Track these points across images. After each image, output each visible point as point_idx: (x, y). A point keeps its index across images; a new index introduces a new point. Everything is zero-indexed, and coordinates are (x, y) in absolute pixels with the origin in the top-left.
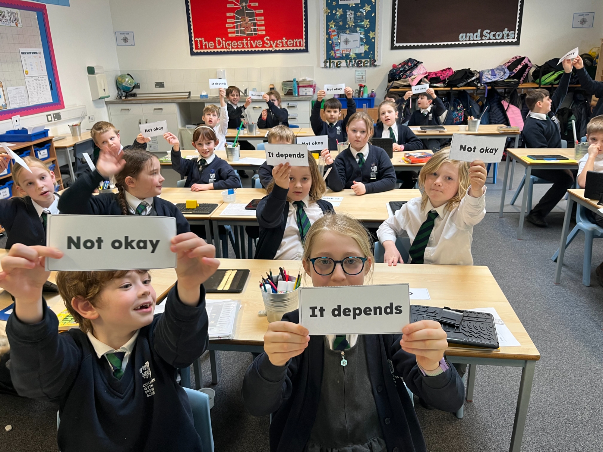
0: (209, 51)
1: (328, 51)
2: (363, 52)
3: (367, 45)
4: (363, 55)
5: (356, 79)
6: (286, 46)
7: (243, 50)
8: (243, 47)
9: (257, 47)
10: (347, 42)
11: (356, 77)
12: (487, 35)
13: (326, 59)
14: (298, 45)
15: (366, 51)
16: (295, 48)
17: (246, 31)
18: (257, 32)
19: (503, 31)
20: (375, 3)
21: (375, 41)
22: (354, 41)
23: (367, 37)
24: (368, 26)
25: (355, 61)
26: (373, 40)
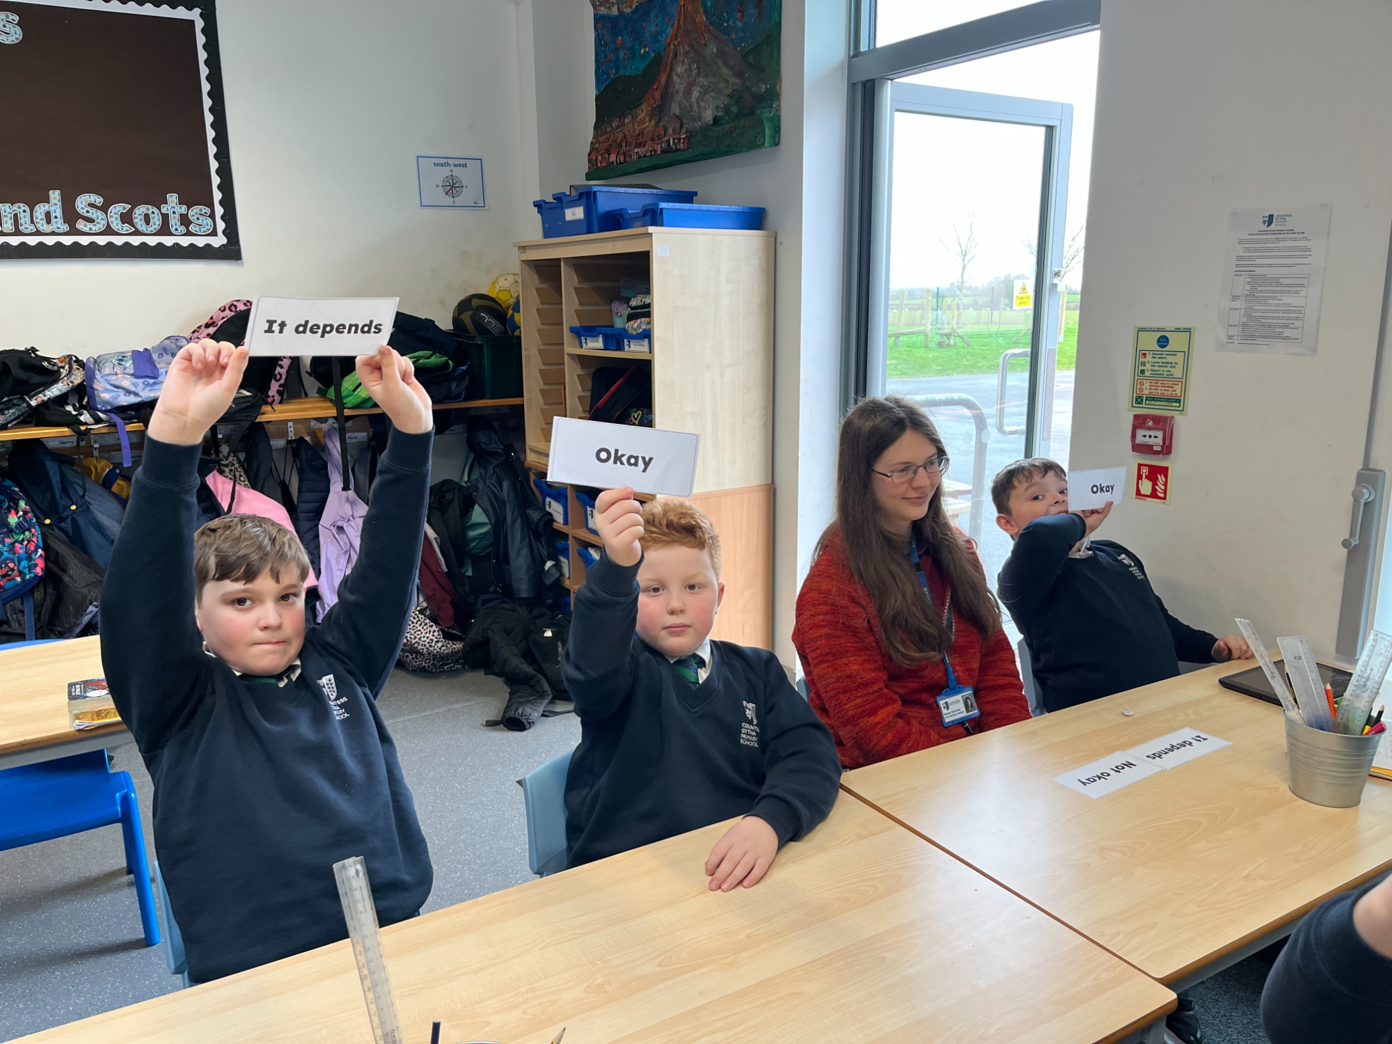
12: (94, 214)
19: (159, 201)
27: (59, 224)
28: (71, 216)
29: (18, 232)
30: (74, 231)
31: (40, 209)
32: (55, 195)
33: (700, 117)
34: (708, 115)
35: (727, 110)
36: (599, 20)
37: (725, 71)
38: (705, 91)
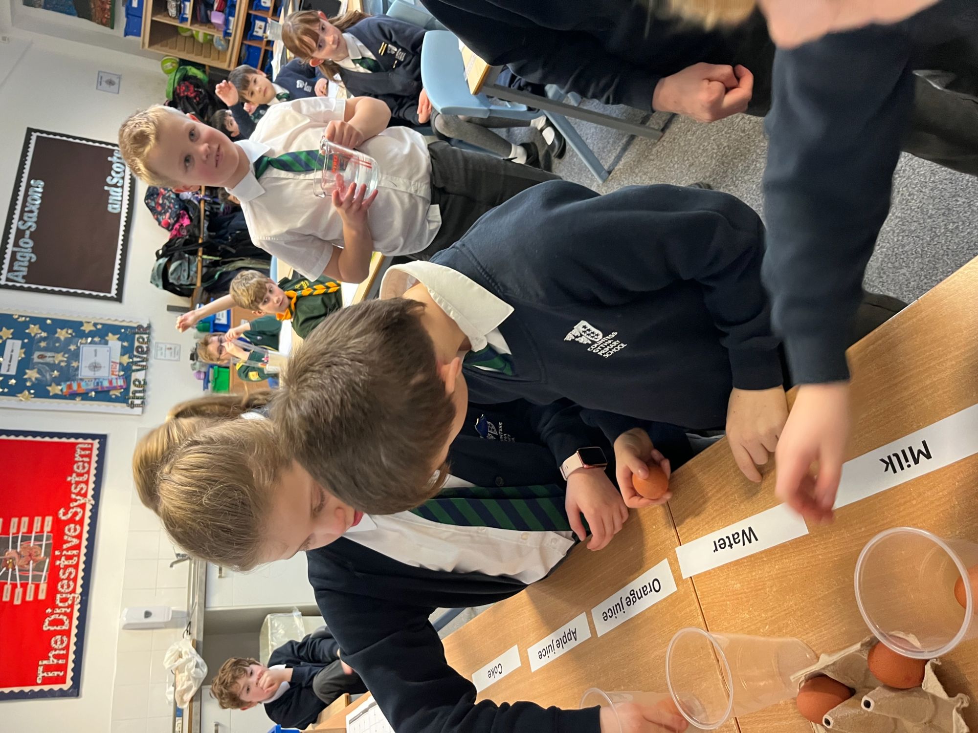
0: (73, 648)
1: (110, 400)
2: (119, 343)
3: (107, 335)
4: (125, 344)
5: (173, 358)
6: (86, 476)
7: (82, 566)
8: (76, 567)
9: (79, 537)
10: (95, 367)
11: (166, 358)
12: (116, 180)
13: (125, 405)
14: (87, 452)
15: (119, 339)
16: (95, 458)
17: (38, 558)
18: (45, 534)
19: (111, 163)
20: (26, 317)
21: (101, 324)
22: (96, 355)
23: (92, 334)
24: (70, 331)
25: (136, 356)
26: (99, 327)
27: (119, 190)
28: (115, 186)
29: (122, 201)
30: (122, 187)
31: (112, 193)
32: (106, 188)
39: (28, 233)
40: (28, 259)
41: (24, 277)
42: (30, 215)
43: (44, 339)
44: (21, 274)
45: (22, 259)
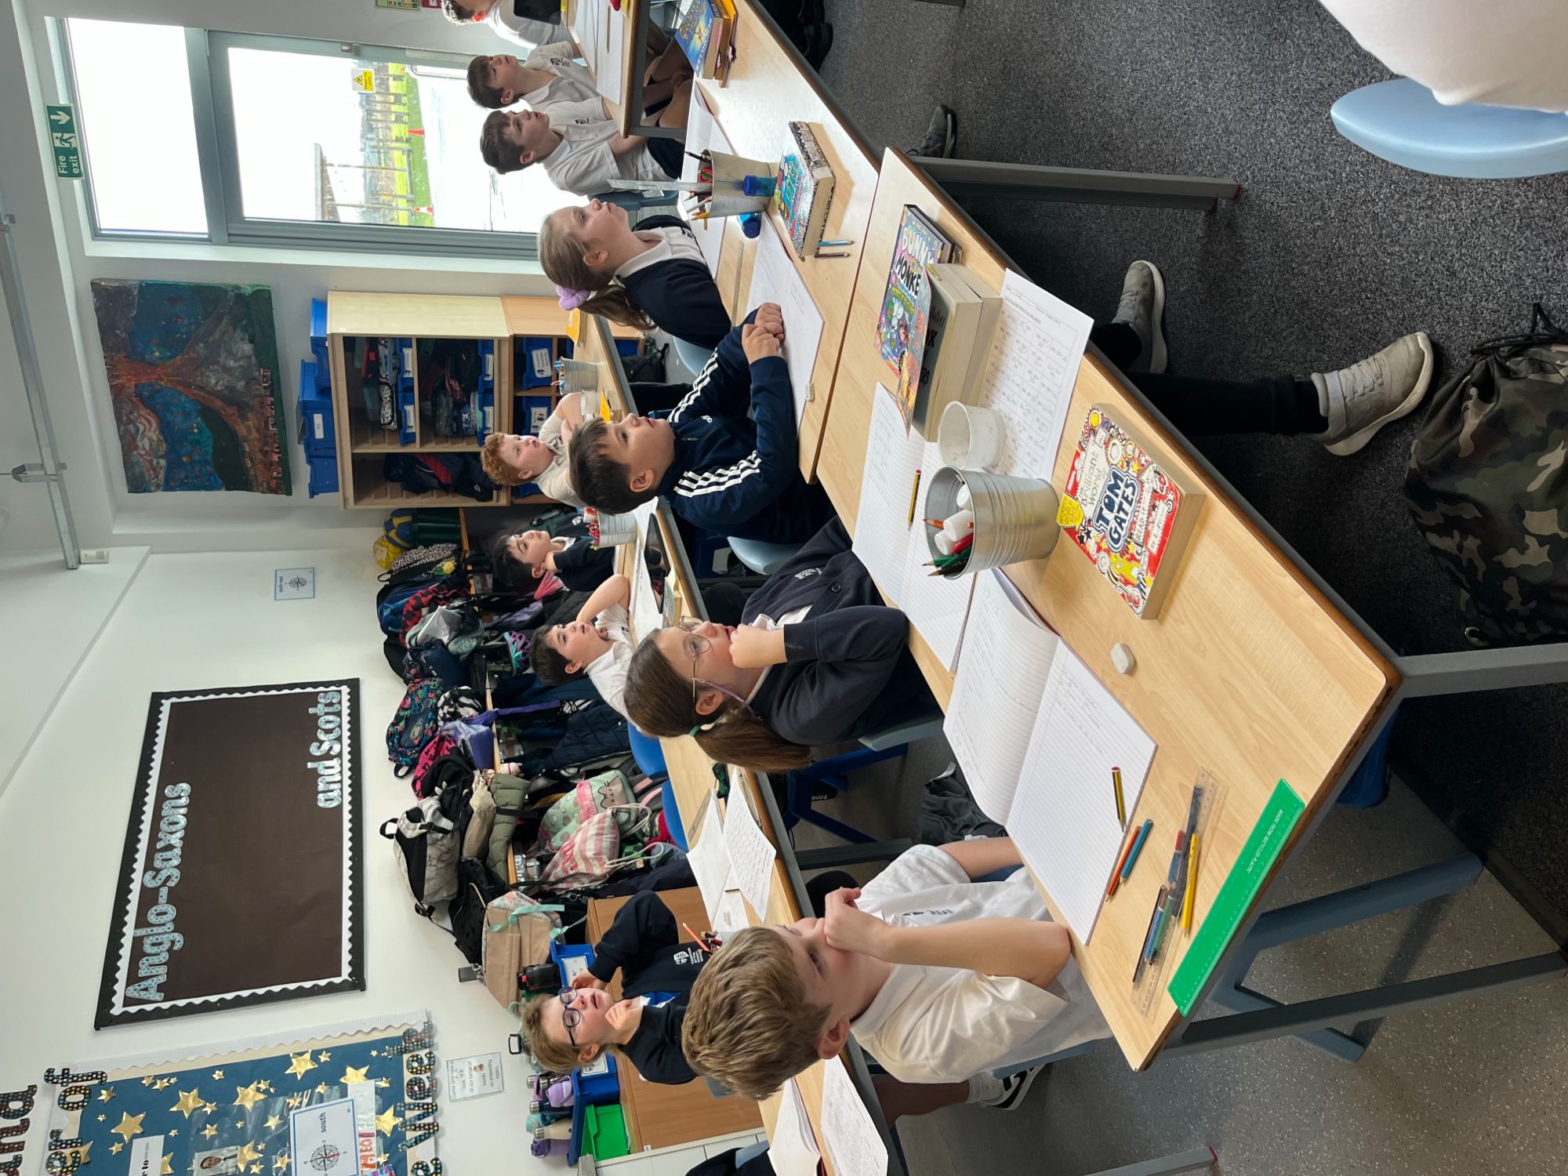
2: (371, 1084)
3: (344, 1074)
4: (383, 1084)
5: (488, 1089)
10: (326, 1157)
11: (475, 1093)
12: (326, 745)
15: (369, 1076)
19: (316, 717)
20: (171, 1075)
21: (327, 1050)
22: (324, 1130)
23: (311, 1080)
24: (263, 1086)
25: (410, 1107)
26: (323, 1058)
27: (335, 762)
28: (327, 756)
29: (341, 782)
30: (340, 755)
31: (321, 771)
32: (310, 765)
33: (249, 357)
34: (247, 348)
35: (245, 329)
36: (168, 487)
37: (217, 334)
38: (231, 354)
39: (164, 891)
40: (167, 946)
41: (160, 988)
42: (168, 854)
43: (211, 1119)
44: (153, 983)
45: (155, 950)
